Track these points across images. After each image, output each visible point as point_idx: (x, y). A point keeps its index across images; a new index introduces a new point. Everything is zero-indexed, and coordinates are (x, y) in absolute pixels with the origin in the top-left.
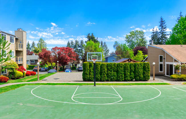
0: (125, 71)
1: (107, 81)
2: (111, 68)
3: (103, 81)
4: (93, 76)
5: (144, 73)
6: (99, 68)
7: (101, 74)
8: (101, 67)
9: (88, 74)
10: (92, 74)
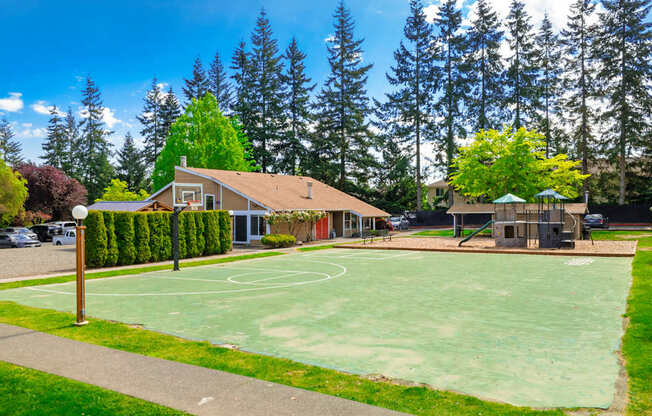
0: (187, 233)
1: (152, 260)
2: (159, 226)
3: (143, 262)
4: (117, 252)
5: (221, 235)
6: (132, 228)
7: (137, 244)
8: (136, 223)
9: (106, 245)
10: (115, 244)
